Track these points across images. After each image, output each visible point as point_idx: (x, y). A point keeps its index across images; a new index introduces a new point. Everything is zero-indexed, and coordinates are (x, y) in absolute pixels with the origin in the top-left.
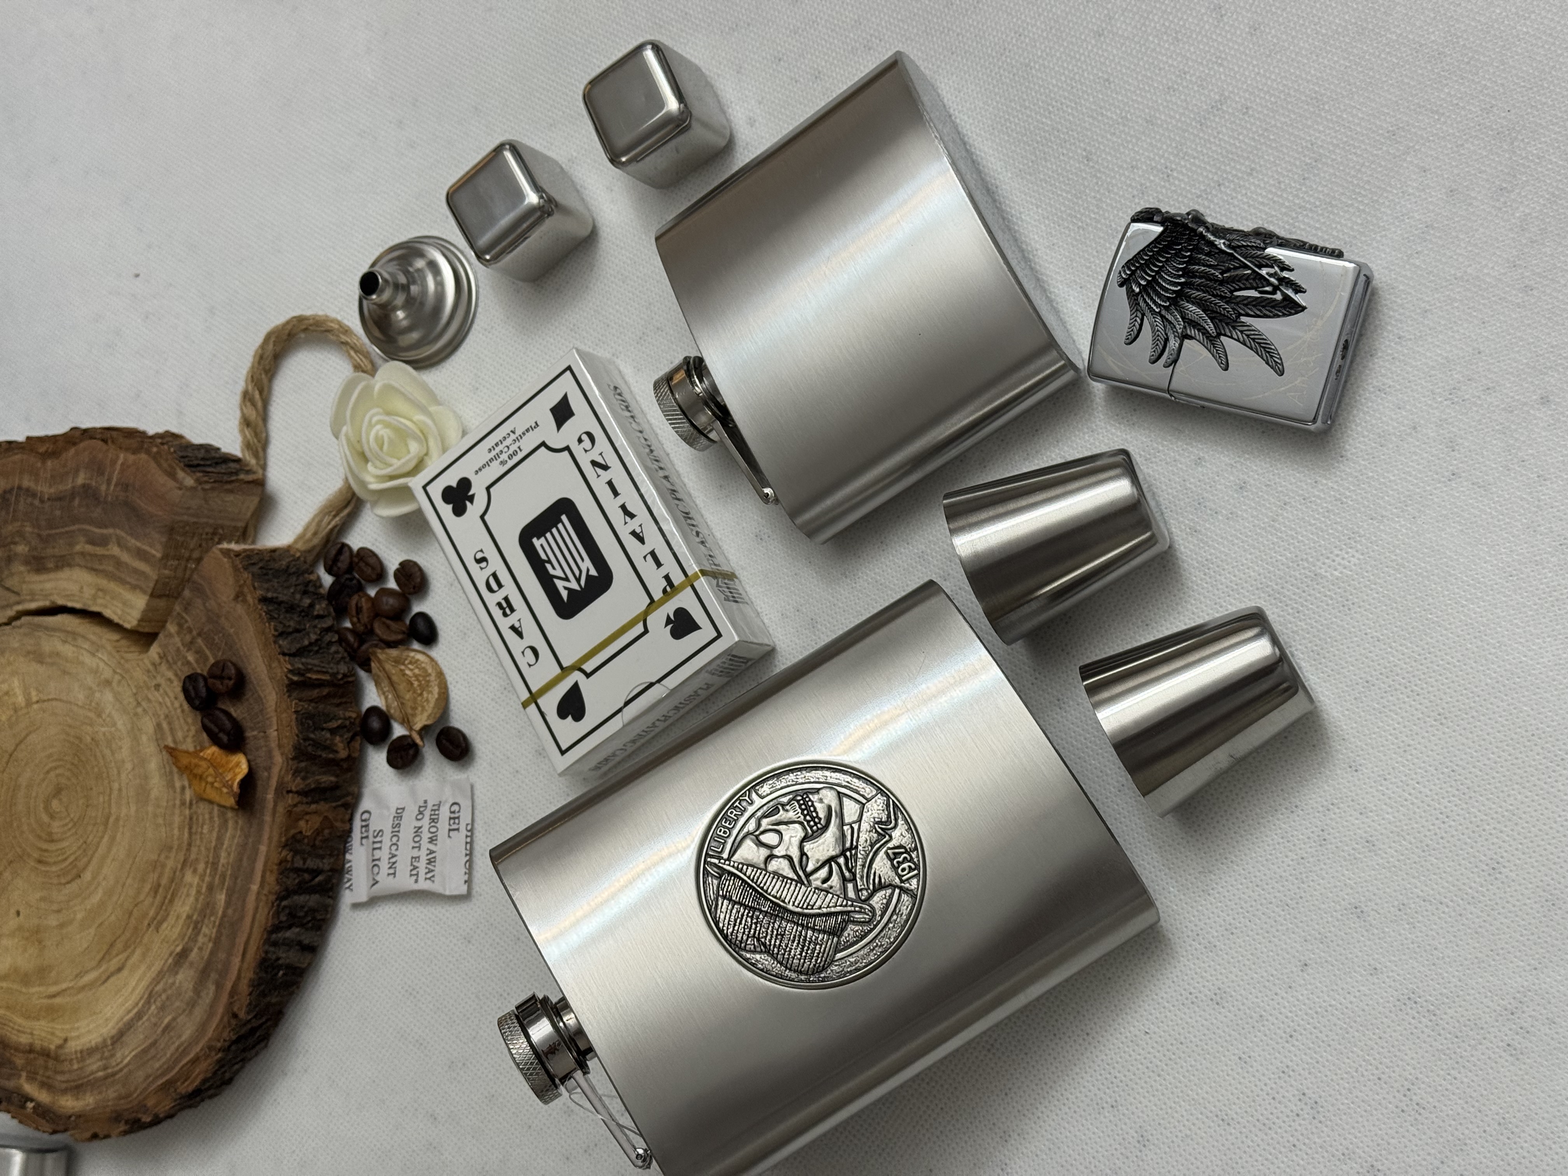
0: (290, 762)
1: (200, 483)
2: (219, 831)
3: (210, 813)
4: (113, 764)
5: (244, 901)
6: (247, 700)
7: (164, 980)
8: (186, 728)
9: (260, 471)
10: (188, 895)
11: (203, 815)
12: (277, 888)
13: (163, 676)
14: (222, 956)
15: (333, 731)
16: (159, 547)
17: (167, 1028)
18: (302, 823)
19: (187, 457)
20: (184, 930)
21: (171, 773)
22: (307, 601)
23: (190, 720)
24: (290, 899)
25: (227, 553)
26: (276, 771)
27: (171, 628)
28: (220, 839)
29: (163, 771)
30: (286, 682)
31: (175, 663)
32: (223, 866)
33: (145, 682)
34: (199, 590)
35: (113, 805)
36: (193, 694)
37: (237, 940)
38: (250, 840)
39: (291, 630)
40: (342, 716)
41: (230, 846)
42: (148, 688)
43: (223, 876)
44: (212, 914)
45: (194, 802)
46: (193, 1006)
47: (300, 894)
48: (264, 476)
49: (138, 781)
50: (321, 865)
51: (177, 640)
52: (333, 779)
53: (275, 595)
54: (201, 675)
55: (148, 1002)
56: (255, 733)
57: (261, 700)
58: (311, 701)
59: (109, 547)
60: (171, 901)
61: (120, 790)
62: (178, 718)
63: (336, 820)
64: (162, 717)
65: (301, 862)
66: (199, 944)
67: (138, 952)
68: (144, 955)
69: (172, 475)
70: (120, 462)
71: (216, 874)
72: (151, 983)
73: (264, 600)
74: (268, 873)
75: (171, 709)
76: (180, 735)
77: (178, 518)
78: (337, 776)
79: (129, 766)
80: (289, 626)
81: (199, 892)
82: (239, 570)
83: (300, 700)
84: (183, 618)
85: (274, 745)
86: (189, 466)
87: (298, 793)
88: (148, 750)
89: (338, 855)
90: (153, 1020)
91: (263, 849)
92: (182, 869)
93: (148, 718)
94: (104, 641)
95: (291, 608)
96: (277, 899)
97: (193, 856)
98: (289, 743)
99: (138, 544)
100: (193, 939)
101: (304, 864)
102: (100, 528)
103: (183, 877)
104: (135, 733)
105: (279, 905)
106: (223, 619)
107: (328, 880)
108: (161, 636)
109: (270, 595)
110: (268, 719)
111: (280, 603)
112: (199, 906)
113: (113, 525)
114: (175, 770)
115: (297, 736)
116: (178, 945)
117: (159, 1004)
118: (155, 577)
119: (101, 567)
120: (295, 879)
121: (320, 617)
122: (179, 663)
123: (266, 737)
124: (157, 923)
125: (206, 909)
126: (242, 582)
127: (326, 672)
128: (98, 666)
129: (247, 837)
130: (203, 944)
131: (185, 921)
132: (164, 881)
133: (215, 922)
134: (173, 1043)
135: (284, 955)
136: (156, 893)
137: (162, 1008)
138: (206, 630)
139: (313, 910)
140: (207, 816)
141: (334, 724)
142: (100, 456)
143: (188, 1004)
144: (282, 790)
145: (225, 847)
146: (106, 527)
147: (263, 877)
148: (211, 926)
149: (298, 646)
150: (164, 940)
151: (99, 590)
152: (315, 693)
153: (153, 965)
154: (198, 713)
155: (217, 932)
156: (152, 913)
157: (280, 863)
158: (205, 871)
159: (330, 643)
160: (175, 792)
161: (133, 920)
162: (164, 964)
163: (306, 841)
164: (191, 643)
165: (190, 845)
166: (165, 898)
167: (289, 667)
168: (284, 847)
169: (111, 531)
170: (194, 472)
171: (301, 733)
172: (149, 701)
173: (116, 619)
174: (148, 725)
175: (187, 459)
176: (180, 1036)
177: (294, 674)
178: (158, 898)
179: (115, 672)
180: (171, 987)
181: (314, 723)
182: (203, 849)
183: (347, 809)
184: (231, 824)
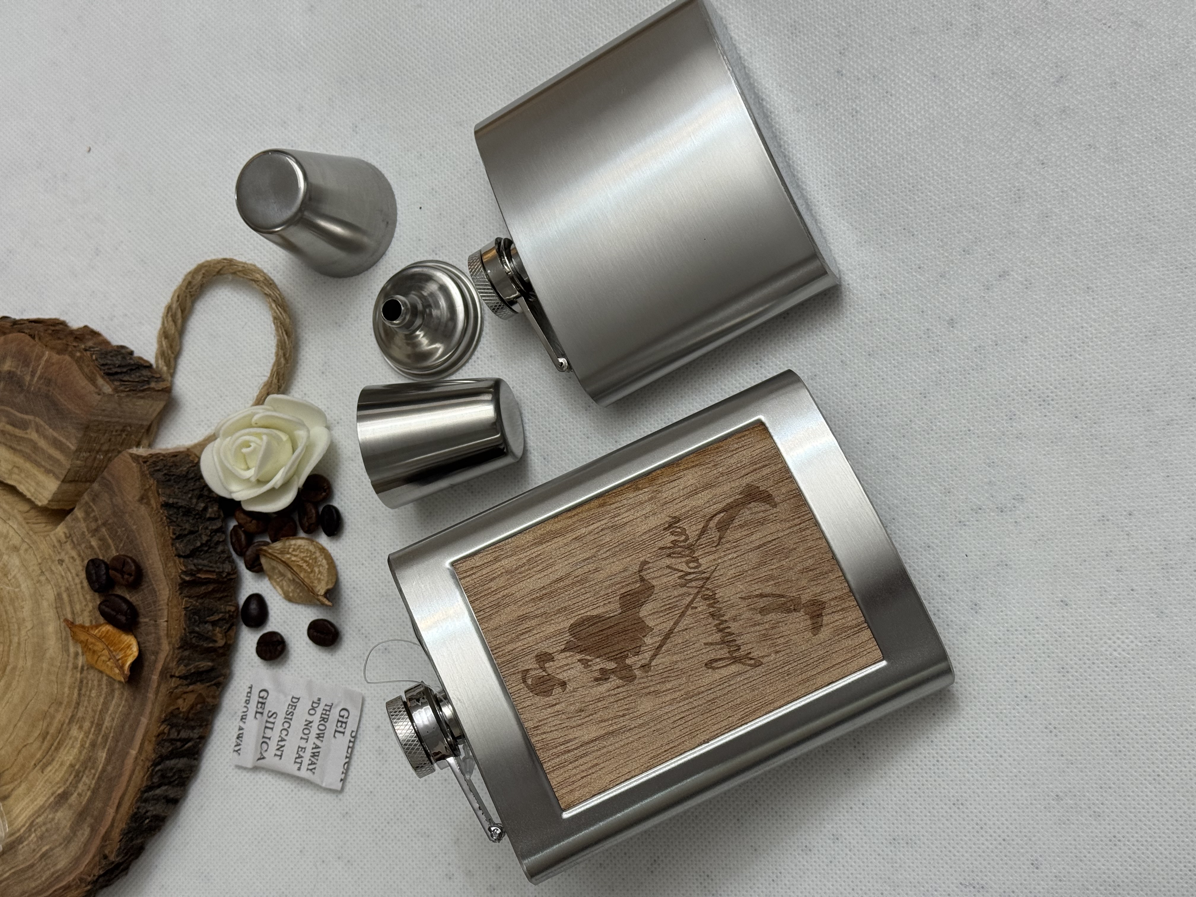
0: (176, 651)
1: (117, 392)
2: (106, 698)
3: (99, 681)
4: (14, 620)
5: (123, 762)
6: (143, 590)
7: (45, 815)
8: (84, 603)
9: (170, 378)
10: (73, 747)
11: (93, 681)
12: (153, 756)
13: (67, 553)
14: (98, 804)
15: (214, 623)
16: (74, 441)
17: (44, 855)
18: (180, 701)
19: (106, 364)
20: (67, 776)
21: (67, 639)
22: (203, 505)
23: (88, 597)
24: (162, 765)
25: (136, 458)
26: (162, 656)
27: (78, 513)
28: (106, 705)
29: (59, 635)
30: (179, 581)
31: (80, 545)
32: (107, 728)
33: (50, 555)
34: (107, 486)
35: (12, 655)
36: (94, 578)
37: (114, 794)
38: (133, 711)
39: (186, 532)
40: (223, 610)
41: (115, 712)
42: (53, 561)
43: (106, 738)
44: (93, 768)
45: (85, 668)
46: (68, 842)
47: (172, 759)
48: (172, 383)
49: (36, 640)
50: (191, 735)
51: (83, 525)
52: (210, 664)
53: (175, 500)
54: (103, 561)
55: (29, 829)
56: (147, 620)
57: (155, 592)
58: (198, 597)
59: (28, 431)
60: (57, 749)
61: (19, 643)
62: (78, 593)
63: (208, 697)
64: (63, 589)
65: (176, 734)
66: (79, 790)
67: (23, 786)
68: (29, 790)
69: (93, 381)
70: (45, 358)
71: (99, 734)
72: (33, 815)
73: (166, 505)
74: (146, 743)
75: (72, 583)
76: (78, 607)
77: (93, 418)
78: (213, 660)
79: (29, 625)
80: (185, 529)
81: (82, 746)
82: (146, 475)
83: (189, 597)
84: (90, 507)
85: (163, 633)
86: (108, 374)
87: (180, 677)
88: (47, 615)
89: (206, 725)
90: (33, 846)
91: (144, 721)
92: (69, 723)
93: (50, 587)
94: (16, 511)
95: (188, 512)
96: (152, 765)
97: (80, 714)
98: (177, 633)
99: (55, 434)
100: (75, 785)
101: (178, 735)
102: (22, 413)
103: (69, 730)
104: (36, 598)
105: (153, 770)
106: (127, 515)
107: (195, 746)
108: (68, 518)
109: (171, 501)
110: (160, 610)
111: (178, 508)
112: (82, 758)
113: (32, 413)
114: (70, 638)
115: (185, 629)
116: (59, 788)
117: (39, 833)
118: (68, 467)
119: (19, 448)
120: (168, 748)
121: (210, 519)
122: (83, 546)
123: (156, 626)
124: (43, 764)
125: (88, 762)
126: (148, 486)
127: (214, 571)
128: (8, 532)
129: (130, 707)
130: (83, 791)
131: (68, 768)
132: (52, 730)
133: (94, 775)
134: (49, 869)
135: (152, 809)
136: (44, 739)
137: (41, 838)
138: (110, 521)
139: (180, 771)
140: (96, 683)
141: (216, 617)
142: (27, 349)
143: (64, 840)
144: (165, 674)
145: (110, 712)
146: (27, 413)
147: (142, 744)
148: (91, 776)
149: (192, 547)
150: (47, 780)
151: (14, 466)
152: (202, 589)
153: (36, 800)
154: (97, 594)
155: (96, 783)
156: (38, 756)
157: (159, 735)
158: (90, 729)
159: (218, 543)
160: (68, 656)
161: (21, 757)
162: (46, 801)
163: (181, 715)
164: (97, 530)
165: (78, 704)
166: (52, 745)
167: (183, 568)
168: (163, 722)
169: (31, 417)
170: (113, 381)
171: (188, 627)
172: (52, 571)
173: (29, 495)
174: (50, 593)
175: (107, 367)
176: (55, 865)
177: (187, 575)
178: (46, 743)
179: (23, 541)
180: (50, 822)
181: (200, 617)
182: (90, 710)
183: (218, 687)
184: (117, 694)
